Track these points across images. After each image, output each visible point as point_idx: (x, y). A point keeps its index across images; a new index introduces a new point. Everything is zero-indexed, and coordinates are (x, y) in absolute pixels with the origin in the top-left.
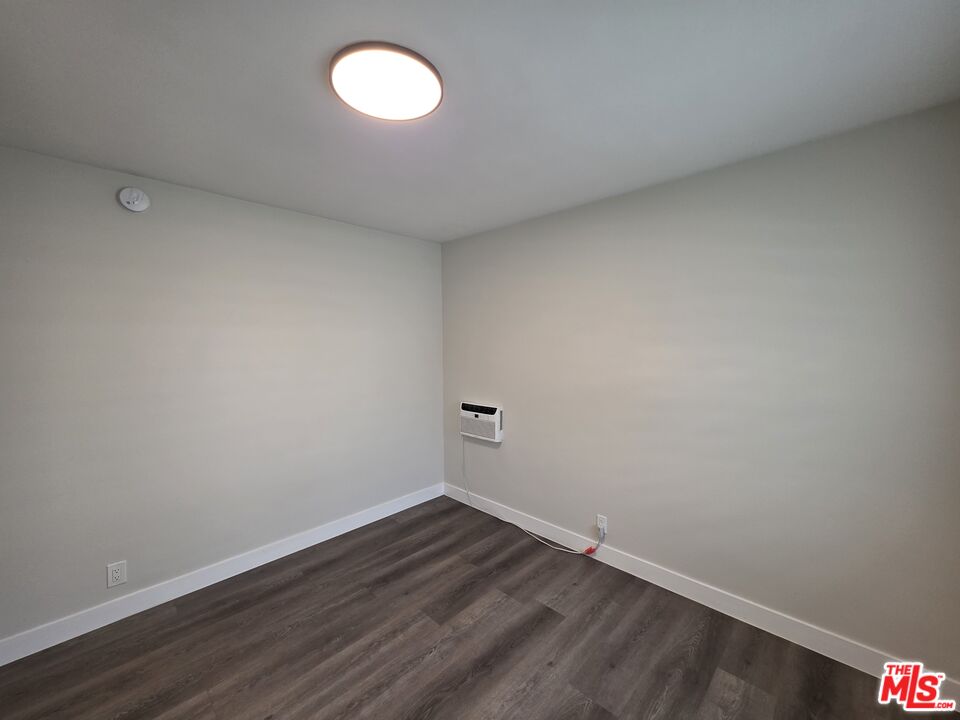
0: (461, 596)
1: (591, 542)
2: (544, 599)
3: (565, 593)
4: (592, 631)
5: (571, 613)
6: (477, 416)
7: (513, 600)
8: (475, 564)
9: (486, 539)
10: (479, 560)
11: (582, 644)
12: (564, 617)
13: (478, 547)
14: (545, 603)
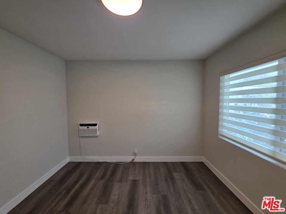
0: (106, 192)
1: (133, 157)
2: (131, 178)
3: (134, 174)
4: (148, 179)
5: (140, 178)
6: (88, 128)
7: (123, 183)
8: (102, 179)
9: (99, 170)
10: (103, 177)
11: (148, 184)
12: (139, 180)
13: (98, 174)
14: (132, 179)
